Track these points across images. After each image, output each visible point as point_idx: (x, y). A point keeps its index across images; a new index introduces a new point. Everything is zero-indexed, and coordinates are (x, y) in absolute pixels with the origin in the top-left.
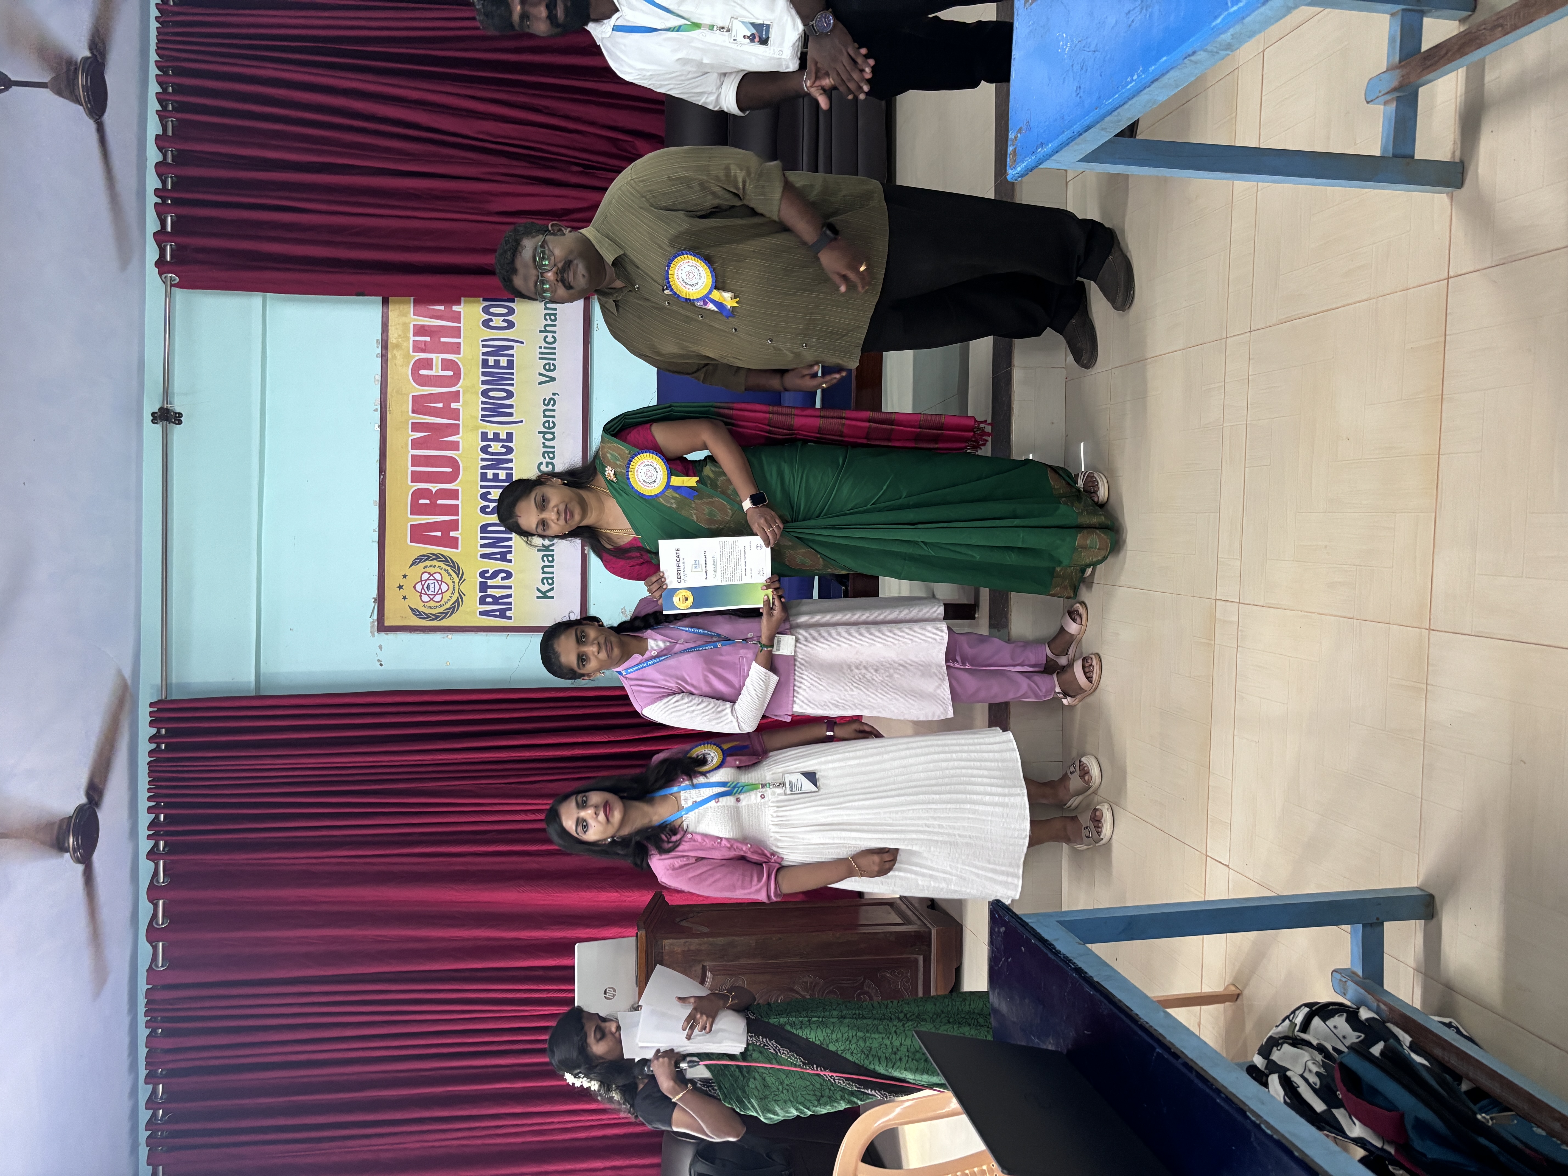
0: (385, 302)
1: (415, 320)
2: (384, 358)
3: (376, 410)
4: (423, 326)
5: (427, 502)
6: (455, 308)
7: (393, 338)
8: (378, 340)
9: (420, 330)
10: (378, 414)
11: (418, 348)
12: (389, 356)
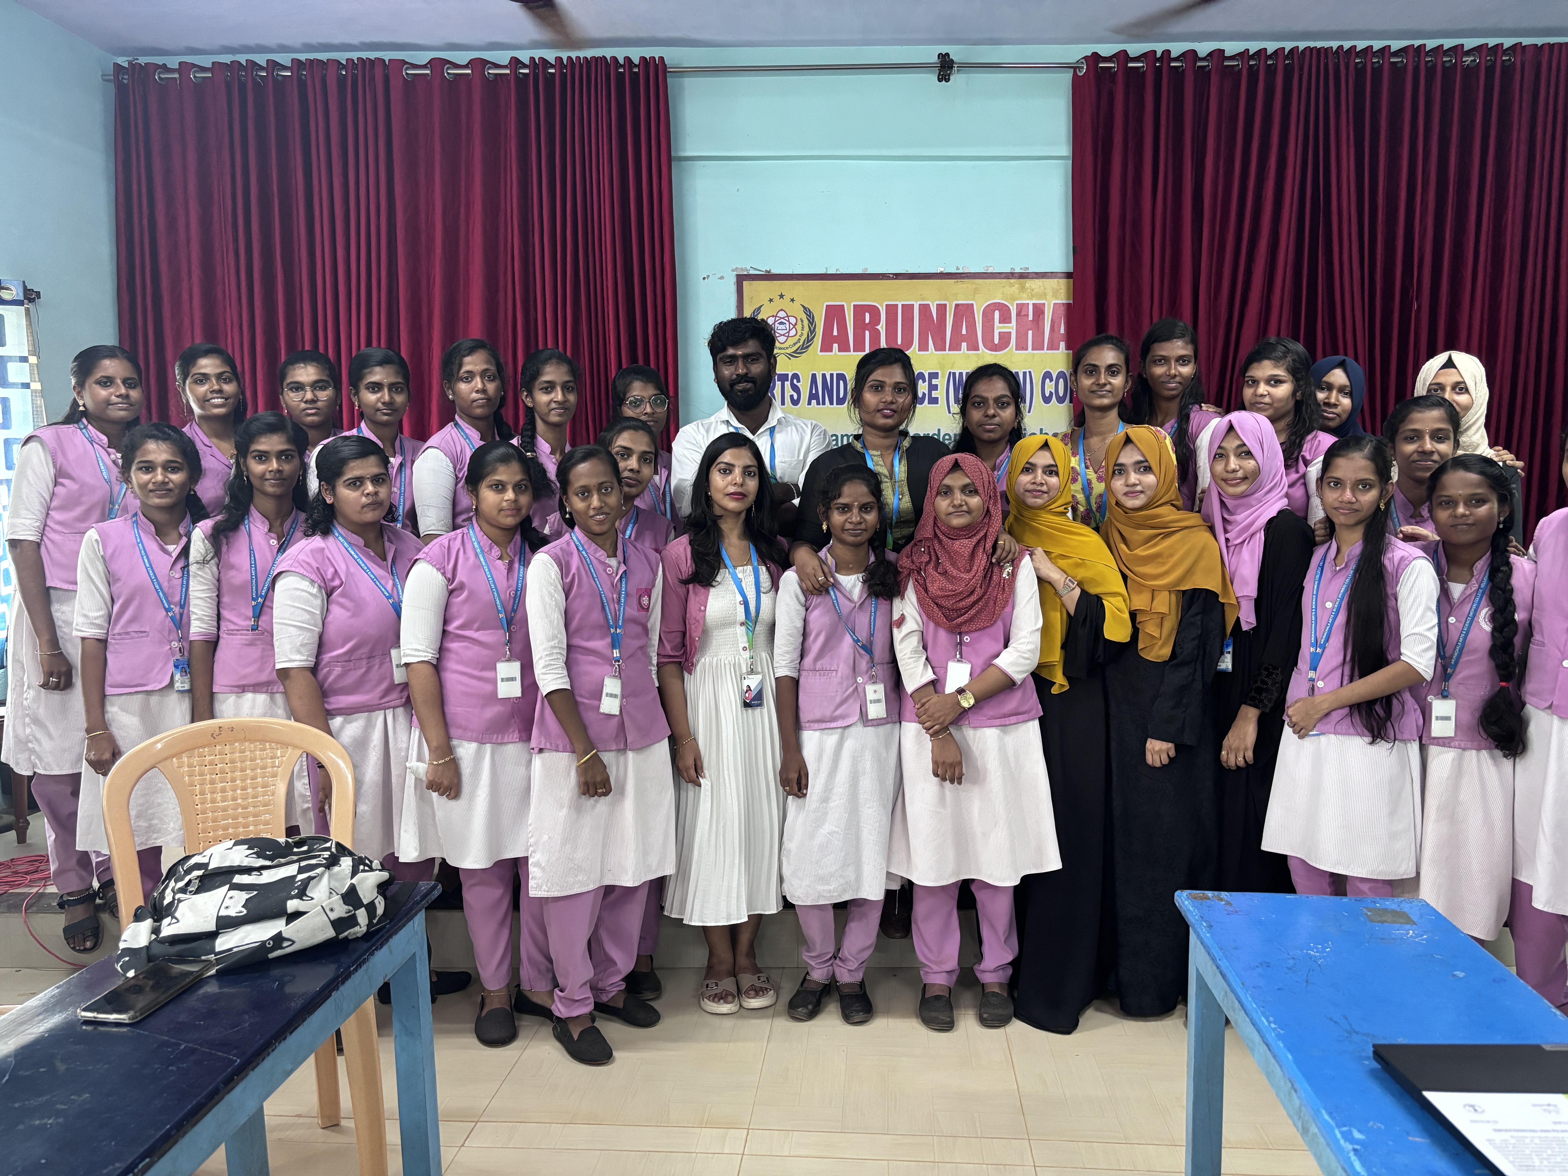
0: (1068, 275)
1: (1049, 305)
2: (1010, 275)
3: (958, 268)
4: (1043, 313)
5: (867, 321)
6: (1062, 345)
7: (1030, 284)
8: (1028, 268)
9: (1039, 311)
10: (954, 270)
11: (1021, 308)
12: (1012, 281)
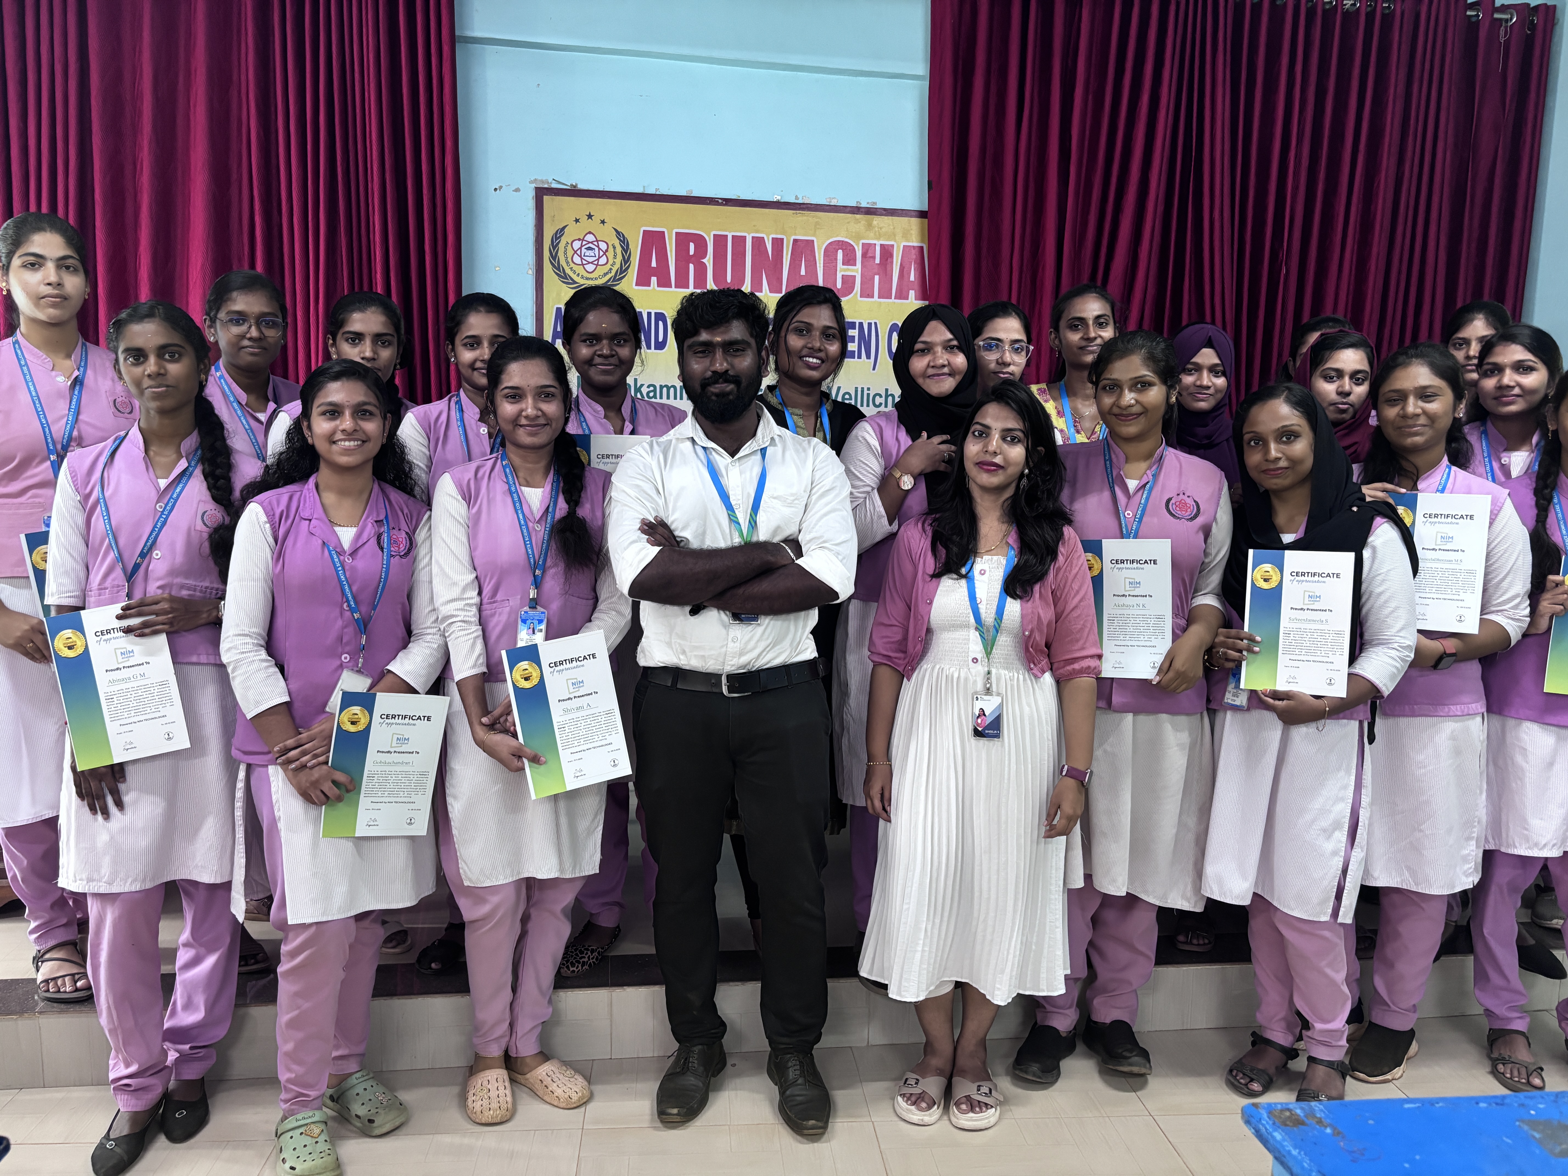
0: (922, 214)
1: (898, 247)
2: (856, 210)
3: (797, 198)
4: (891, 256)
5: (692, 252)
6: (912, 294)
7: (877, 220)
8: (875, 203)
9: (887, 253)
10: (792, 200)
11: (867, 250)
12: (858, 216)
